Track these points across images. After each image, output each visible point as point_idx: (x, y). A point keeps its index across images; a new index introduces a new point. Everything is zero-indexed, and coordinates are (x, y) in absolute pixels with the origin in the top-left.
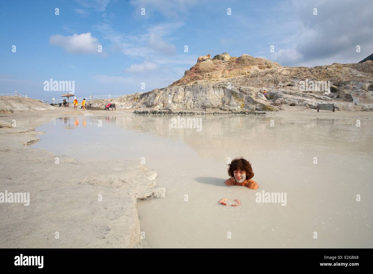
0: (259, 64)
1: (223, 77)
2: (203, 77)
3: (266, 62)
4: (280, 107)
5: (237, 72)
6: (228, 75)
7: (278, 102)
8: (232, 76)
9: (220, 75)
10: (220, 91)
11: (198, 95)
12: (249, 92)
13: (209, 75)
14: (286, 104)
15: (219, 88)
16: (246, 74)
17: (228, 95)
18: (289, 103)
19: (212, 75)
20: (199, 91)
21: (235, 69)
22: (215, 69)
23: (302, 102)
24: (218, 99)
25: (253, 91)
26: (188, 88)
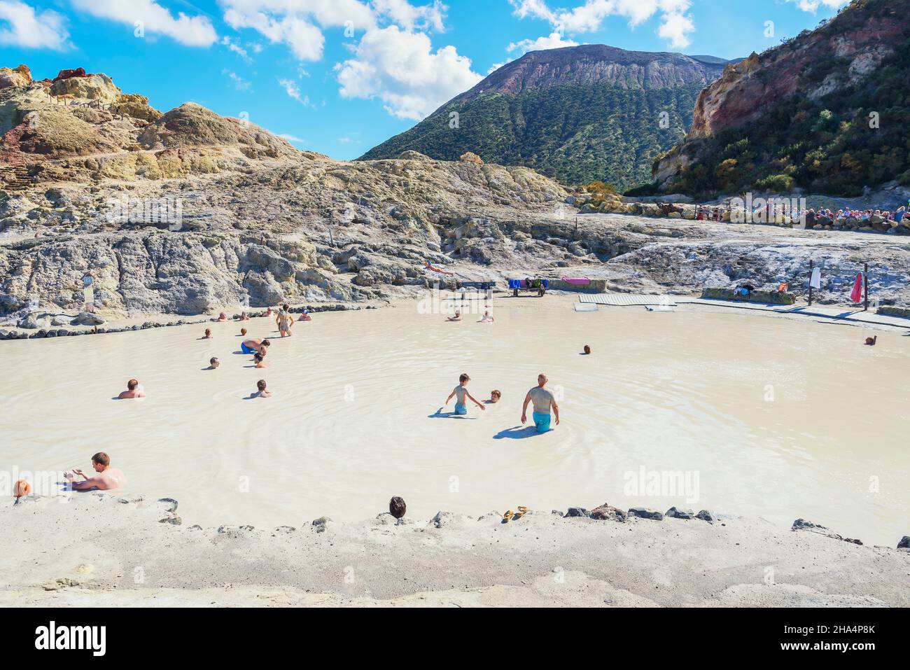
0: (241, 141)
1: (141, 177)
2: (68, 170)
3: (258, 136)
4: (378, 290)
5: (184, 164)
6: (157, 170)
7: (367, 276)
8: (174, 174)
9: (129, 169)
10: (229, 254)
11: (166, 268)
12: (292, 254)
13: (87, 164)
14: (386, 281)
15: (222, 246)
16: (214, 171)
17: (248, 263)
18: (390, 278)
19: (100, 167)
20: (167, 256)
21: (176, 154)
22: (102, 144)
23: (414, 275)
24: (227, 278)
25: (304, 248)
26: (128, 244)
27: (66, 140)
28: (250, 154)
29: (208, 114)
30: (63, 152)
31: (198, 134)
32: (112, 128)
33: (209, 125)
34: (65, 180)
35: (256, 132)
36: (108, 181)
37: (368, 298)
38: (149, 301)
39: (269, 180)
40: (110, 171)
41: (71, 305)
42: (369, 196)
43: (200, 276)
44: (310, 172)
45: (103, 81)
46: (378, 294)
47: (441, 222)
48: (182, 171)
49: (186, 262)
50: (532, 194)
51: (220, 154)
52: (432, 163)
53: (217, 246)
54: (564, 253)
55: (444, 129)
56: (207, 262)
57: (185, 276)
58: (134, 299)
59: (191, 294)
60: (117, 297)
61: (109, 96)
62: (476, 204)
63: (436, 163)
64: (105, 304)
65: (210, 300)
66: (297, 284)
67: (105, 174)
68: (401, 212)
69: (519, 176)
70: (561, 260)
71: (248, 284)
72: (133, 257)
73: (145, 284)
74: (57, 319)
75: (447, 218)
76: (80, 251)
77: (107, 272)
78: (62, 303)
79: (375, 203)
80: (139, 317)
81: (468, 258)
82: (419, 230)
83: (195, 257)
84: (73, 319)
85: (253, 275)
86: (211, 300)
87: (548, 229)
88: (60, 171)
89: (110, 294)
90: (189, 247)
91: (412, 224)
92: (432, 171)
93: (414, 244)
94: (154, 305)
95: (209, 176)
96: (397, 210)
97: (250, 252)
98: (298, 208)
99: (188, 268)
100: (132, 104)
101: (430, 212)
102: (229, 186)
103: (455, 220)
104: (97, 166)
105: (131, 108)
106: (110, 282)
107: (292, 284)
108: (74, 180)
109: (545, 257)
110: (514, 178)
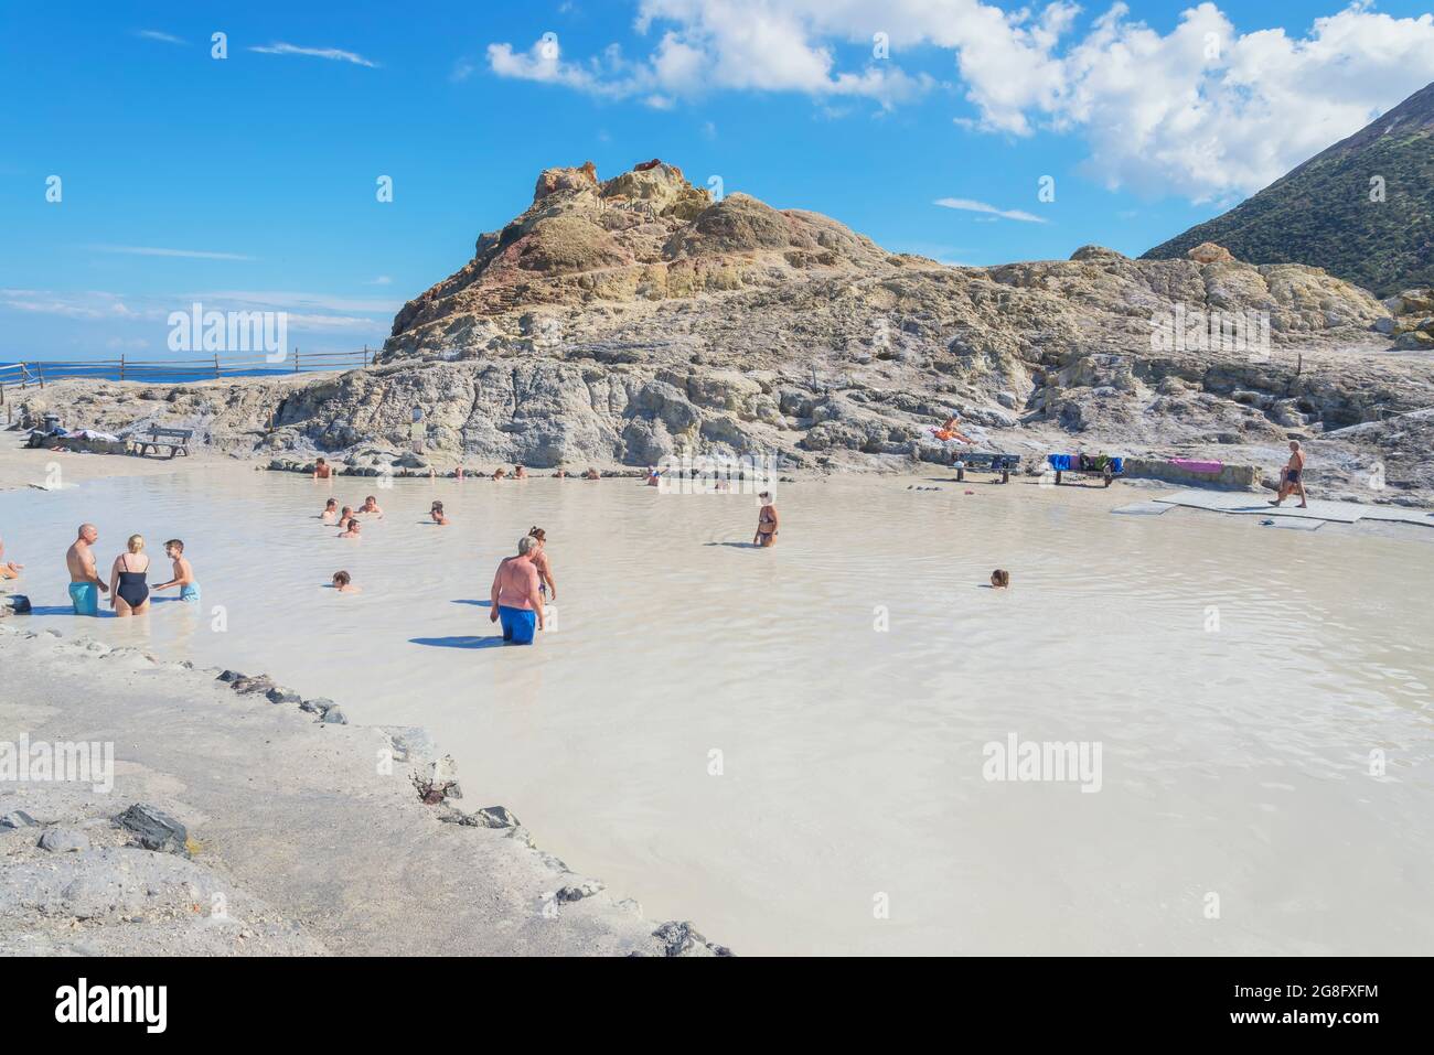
1: (640, 297)
2: (556, 290)
3: (822, 234)
4: (825, 457)
5: (697, 278)
6: (661, 288)
7: (820, 435)
8: (680, 293)
9: (630, 286)
10: (615, 391)
11: (527, 406)
12: (719, 398)
13: (581, 283)
14: (849, 444)
15: (609, 382)
16: (735, 286)
17: (639, 406)
18: (858, 440)
19: (595, 285)
20: (533, 391)
21: (691, 265)
22: (611, 256)
23: (900, 439)
24: (601, 424)
25: (737, 390)
26: (491, 375)
27: (569, 252)
28: (795, 262)
29: (755, 207)
30: (562, 267)
31: (732, 235)
32: (637, 234)
33: (751, 223)
34: (548, 302)
35: (823, 229)
36: (598, 303)
37: (798, 467)
38: (493, 445)
39: (791, 297)
40: (606, 290)
41: (404, 443)
42: (924, 318)
43: (561, 418)
44: (855, 283)
45: (664, 174)
46: (822, 462)
47: (1044, 359)
48: (693, 288)
49: (551, 398)
50: (1296, 315)
51: (749, 263)
52: (1104, 264)
53: (601, 381)
54: (1248, 418)
56: (580, 401)
57: (545, 416)
58: (475, 442)
59: (545, 440)
60: (455, 437)
61: (668, 192)
62: (1127, 331)
63: (1113, 264)
64: (439, 444)
65: (565, 450)
66: (700, 439)
67: (598, 295)
68: (966, 342)
69: (1281, 281)
70: (1232, 431)
71: (628, 435)
72: (494, 391)
73: (496, 424)
74: (379, 457)
75: (1057, 354)
76: (434, 380)
77: (454, 407)
78: (395, 440)
79: (931, 329)
80: (474, 462)
81: (1055, 421)
82: (989, 372)
83: (565, 394)
84: (397, 459)
85: (638, 422)
86: (567, 448)
87: (1241, 374)
88: (547, 290)
89: (450, 432)
90: (562, 380)
91: (980, 363)
93: (961, 394)
94: (498, 452)
95: (720, 294)
96: (962, 339)
97: (644, 391)
98: (802, 337)
99: (552, 407)
100: (691, 202)
101: (1027, 343)
102: (738, 306)
103: (1068, 356)
104: (592, 284)
105: (689, 207)
106: (455, 417)
107: (692, 438)
108: (559, 302)
109: (1199, 425)
110: (1270, 285)
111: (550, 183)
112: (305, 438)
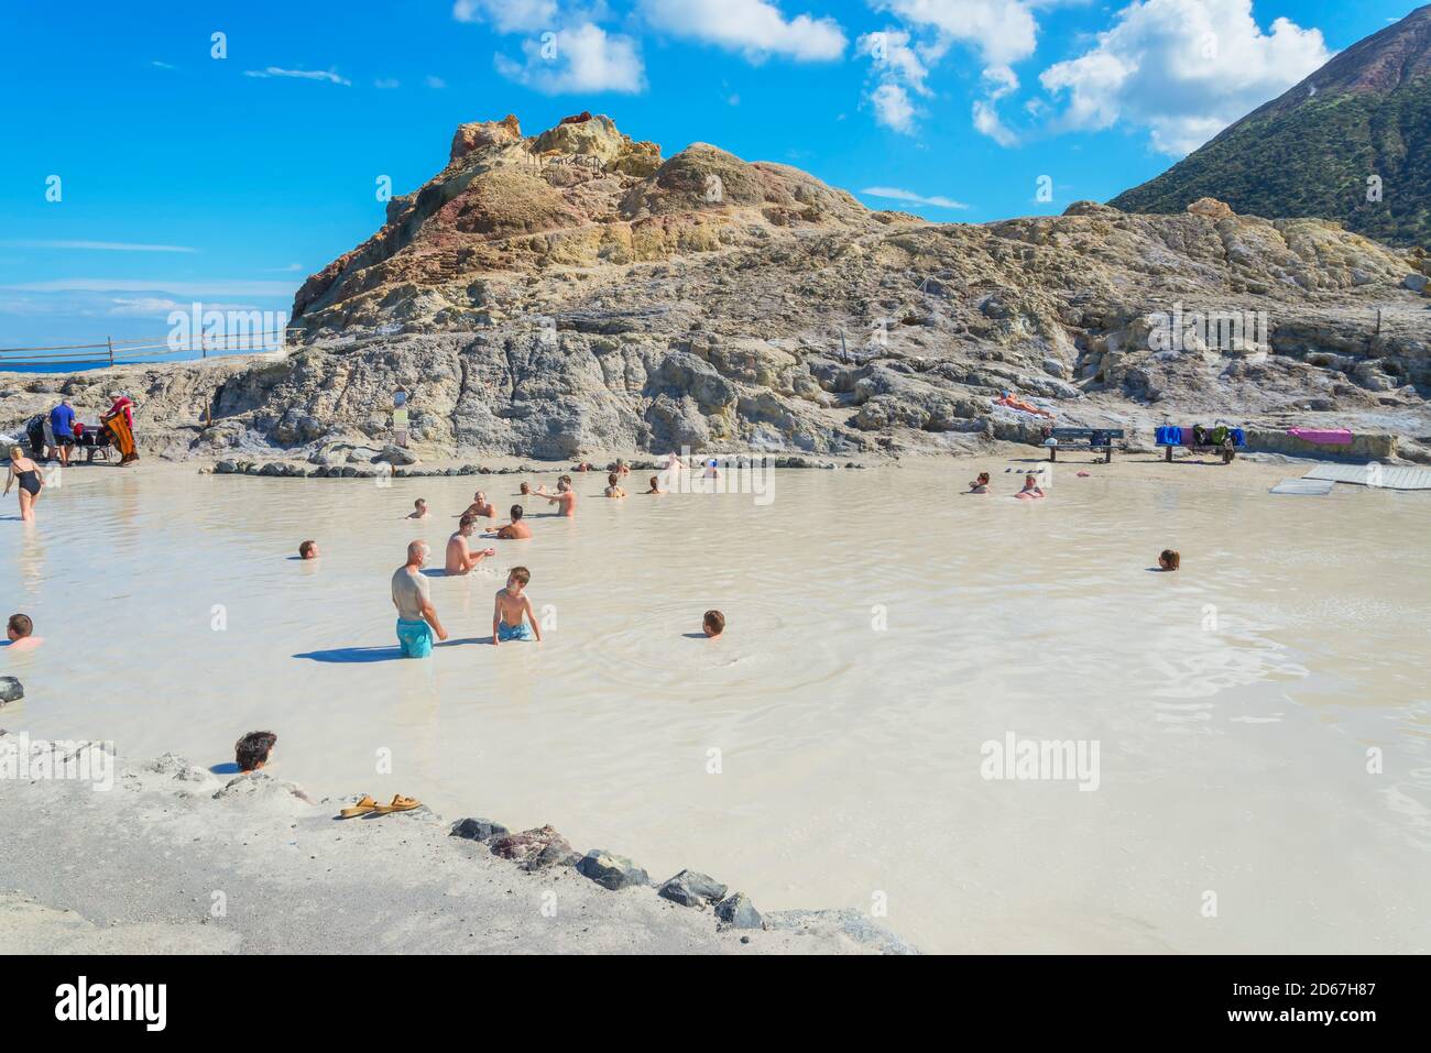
0: (769, 198)
1: (603, 261)
2: (505, 254)
3: (799, 188)
4: (887, 438)
5: (668, 238)
6: (627, 250)
7: (875, 411)
8: (650, 255)
9: (590, 248)
10: (631, 365)
11: (528, 385)
12: (749, 371)
13: (534, 245)
14: (910, 421)
15: (623, 354)
16: (712, 247)
17: (661, 382)
18: (920, 416)
19: (550, 248)
20: (533, 368)
21: (660, 223)
22: (563, 215)
23: (969, 414)
24: (619, 405)
25: (770, 361)
26: (481, 348)
27: (515, 211)
28: (776, 219)
29: (723, 159)
30: (508, 228)
31: (700, 191)
32: (587, 191)
34: (498, 268)
35: (800, 183)
36: (556, 268)
37: (860, 451)
38: (492, 435)
39: (785, 258)
40: (563, 254)
41: (382, 434)
42: (947, 278)
43: (573, 400)
44: (857, 240)
45: (602, 126)
46: (886, 444)
47: (1085, 322)
48: (664, 249)
49: (558, 376)
50: (1323, 272)
51: (726, 221)
52: (1112, 220)
53: (614, 353)
54: (1336, 382)
55: (1225, 171)
56: (591, 378)
57: (552, 398)
58: (469, 431)
59: (555, 427)
60: (445, 425)
61: (608, 147)
62: (1169, 289)
63: (1121, 219)
64: (426, 435)
65: (581, 438)
66: (738, 421)
67: (554, 259)
68: (1001, 303)
69: (1300, 237)
70: (1322, 397)
71: (653, 417)
72: (485, 368)
73: (492, 408)
74: (355, 453)
75: (1098, 315)
76: (411, 357)
77: (440, 389)
78: (370, 431)
79: (957, 289)
80: (472, 456)
81: (1117, 390)
82: (1030, 337)
83: (573, 369)
84: (376, 454)
85: (664, 401)
86: (584, 436)
87: (1312, 334)
88: (495, 254)
89: (437, 420)
90: (568, 353)
91: (1019, 326)
92: (1107, 232)
93: (1008, 362)
94: (498, 442)
95: (699, 256)
96: (994, 300)
97: (667, 363)
98: (812, 300)
99: (559, 386)
100: (636, 156)
101: (1065, 303)
102: (723, 269)
103: (1112, 318)
104: (546, 246)
105: (634, 163)
106: (440, 402)
107: (728, 419)
108: (511, 268)
109: (1285, 391)
110: (1288, 240)
111: (469, 138)
112: (253, 433)
